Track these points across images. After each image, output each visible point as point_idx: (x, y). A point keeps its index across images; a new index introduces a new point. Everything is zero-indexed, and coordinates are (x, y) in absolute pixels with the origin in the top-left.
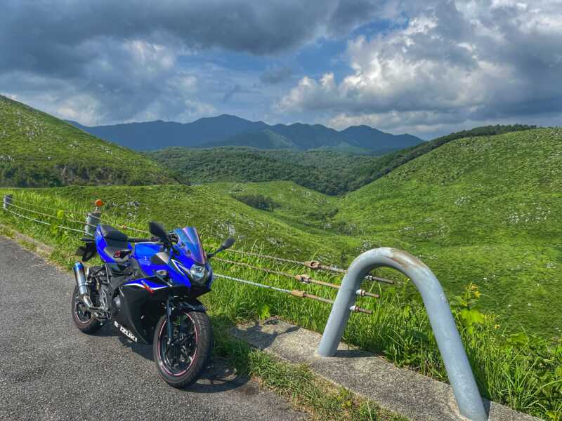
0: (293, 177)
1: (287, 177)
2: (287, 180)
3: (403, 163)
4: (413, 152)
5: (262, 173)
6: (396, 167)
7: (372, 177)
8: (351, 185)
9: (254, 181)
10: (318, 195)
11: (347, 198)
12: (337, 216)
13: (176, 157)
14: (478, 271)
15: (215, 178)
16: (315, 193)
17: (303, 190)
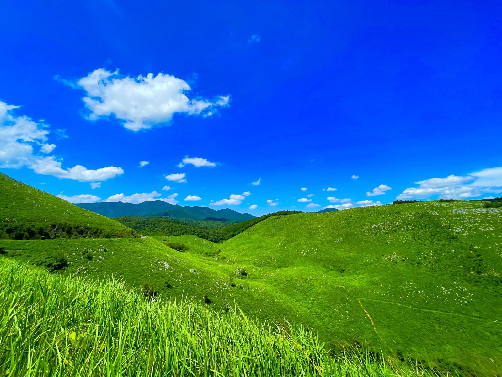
0: (196, 232)
1: (193, 233)
2: (193, 234)
3: (250, 227)
4: (254, 221)
5: (179, 230)
6: (247, 228)
7: (236, 233)
8: (226, 237)
9: (174, 235)
10: (209, 242)
11: (224, 243)
12: (220, 253)
13: (129, 222)
14: (294, 281)
15: (152, 233)
16: (208, 241)
17: (201, 239)
